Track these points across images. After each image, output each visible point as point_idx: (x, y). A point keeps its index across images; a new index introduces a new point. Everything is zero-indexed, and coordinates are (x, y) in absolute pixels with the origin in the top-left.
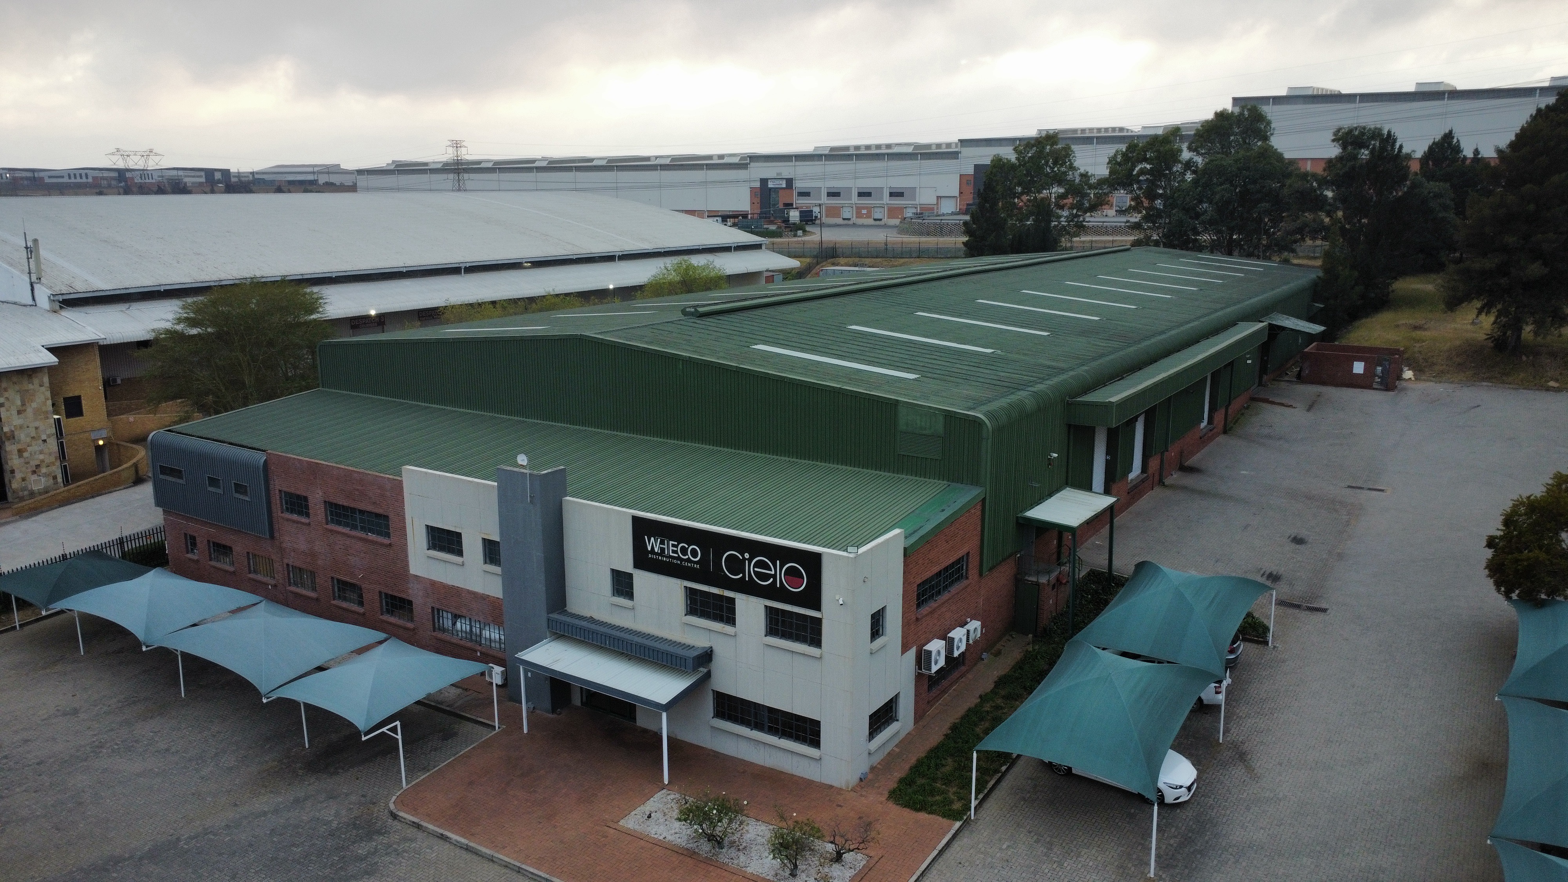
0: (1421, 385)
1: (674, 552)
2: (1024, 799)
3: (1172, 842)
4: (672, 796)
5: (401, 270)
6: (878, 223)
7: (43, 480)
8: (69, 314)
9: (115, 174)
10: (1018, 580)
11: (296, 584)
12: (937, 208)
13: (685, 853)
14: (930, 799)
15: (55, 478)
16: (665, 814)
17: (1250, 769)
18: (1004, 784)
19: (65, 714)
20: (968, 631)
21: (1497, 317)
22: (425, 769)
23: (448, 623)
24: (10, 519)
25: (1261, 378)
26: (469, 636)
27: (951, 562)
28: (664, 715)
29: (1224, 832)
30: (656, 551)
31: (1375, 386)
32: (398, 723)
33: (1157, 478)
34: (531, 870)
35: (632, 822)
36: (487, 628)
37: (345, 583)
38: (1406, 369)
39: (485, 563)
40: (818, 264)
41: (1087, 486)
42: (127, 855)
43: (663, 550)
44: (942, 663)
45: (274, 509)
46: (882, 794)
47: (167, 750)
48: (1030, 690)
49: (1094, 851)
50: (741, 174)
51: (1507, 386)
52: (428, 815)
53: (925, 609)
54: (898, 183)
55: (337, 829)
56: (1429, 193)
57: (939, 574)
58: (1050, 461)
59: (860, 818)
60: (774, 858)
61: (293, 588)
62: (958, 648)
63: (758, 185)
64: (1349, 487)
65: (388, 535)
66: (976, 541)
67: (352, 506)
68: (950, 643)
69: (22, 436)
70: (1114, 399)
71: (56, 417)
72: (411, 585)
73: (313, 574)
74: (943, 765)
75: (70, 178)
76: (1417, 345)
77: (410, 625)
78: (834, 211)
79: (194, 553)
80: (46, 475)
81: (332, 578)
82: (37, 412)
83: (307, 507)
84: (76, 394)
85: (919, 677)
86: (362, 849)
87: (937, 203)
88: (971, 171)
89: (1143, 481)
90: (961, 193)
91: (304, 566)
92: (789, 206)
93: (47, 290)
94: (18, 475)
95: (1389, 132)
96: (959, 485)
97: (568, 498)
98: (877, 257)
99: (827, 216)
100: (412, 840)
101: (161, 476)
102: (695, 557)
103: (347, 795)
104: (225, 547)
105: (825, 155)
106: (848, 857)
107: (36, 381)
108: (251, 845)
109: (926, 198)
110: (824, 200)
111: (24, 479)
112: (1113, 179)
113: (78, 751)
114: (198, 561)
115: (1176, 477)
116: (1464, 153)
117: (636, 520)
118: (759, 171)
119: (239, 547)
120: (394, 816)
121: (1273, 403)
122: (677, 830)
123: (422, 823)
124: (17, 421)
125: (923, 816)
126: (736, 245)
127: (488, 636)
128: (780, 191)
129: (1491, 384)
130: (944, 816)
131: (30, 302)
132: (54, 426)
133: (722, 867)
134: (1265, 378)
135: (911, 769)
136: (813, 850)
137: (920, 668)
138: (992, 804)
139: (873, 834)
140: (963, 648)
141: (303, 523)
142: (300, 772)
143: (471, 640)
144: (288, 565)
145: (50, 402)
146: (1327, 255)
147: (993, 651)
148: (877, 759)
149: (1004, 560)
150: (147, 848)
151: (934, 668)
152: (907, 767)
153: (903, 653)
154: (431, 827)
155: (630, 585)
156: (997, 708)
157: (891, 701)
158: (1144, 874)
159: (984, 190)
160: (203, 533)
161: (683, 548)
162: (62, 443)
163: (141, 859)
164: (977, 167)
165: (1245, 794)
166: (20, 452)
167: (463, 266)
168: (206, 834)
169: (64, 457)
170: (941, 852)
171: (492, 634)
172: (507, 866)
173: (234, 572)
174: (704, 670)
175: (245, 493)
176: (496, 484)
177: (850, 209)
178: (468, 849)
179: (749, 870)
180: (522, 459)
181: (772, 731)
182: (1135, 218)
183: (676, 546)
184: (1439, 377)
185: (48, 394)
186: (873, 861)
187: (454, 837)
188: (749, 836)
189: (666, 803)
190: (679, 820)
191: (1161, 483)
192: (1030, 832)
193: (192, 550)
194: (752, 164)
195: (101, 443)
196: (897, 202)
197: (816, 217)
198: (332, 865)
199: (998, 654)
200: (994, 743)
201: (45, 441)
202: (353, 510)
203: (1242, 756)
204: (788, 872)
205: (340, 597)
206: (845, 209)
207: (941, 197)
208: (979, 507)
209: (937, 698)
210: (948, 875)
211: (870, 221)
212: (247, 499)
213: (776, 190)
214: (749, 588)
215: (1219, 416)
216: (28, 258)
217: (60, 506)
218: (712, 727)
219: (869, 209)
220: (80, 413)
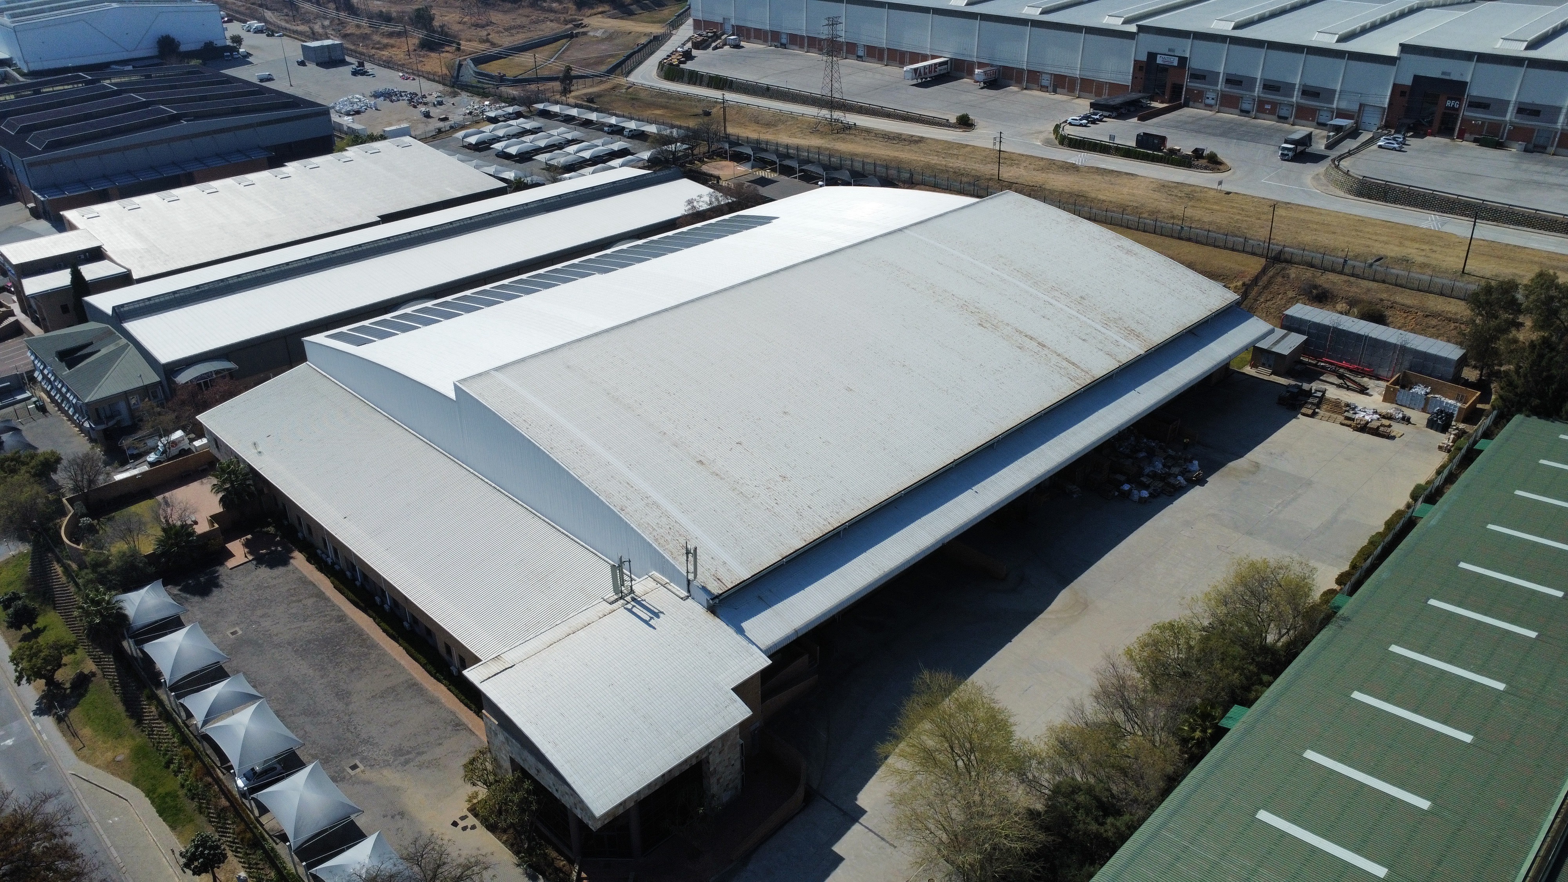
50: (1127, 44)
54: (1315, 82)
63: (1143, 58)
71: (741, 743)
80: (732, 789)
88: (1408, 81)
90: (1390, 104)
98: (1332, 271)
99: (1221, 105)
105: (1231, 38)
110: (1221, 86)
111: (719, 798)
118: (1149, 44)
126: (1214, 314)
128: (1170, 69)
132: (739, 751)
164: (1417, 78)
166: (718, 780)
177: (1251, 102)
194: (1141, 35)
201: (733, 764)
206: (1244, 100)
207: (1365, 105)
211: (1273, 118)
216: (687, 557)
219: (1275, 105)
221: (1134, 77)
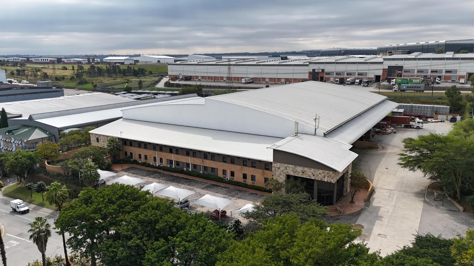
50: (306, 68)
88: (387, 68)
90: (383, 74)
118: (312, 67)
213: (318, 73)
221: (309, 76)
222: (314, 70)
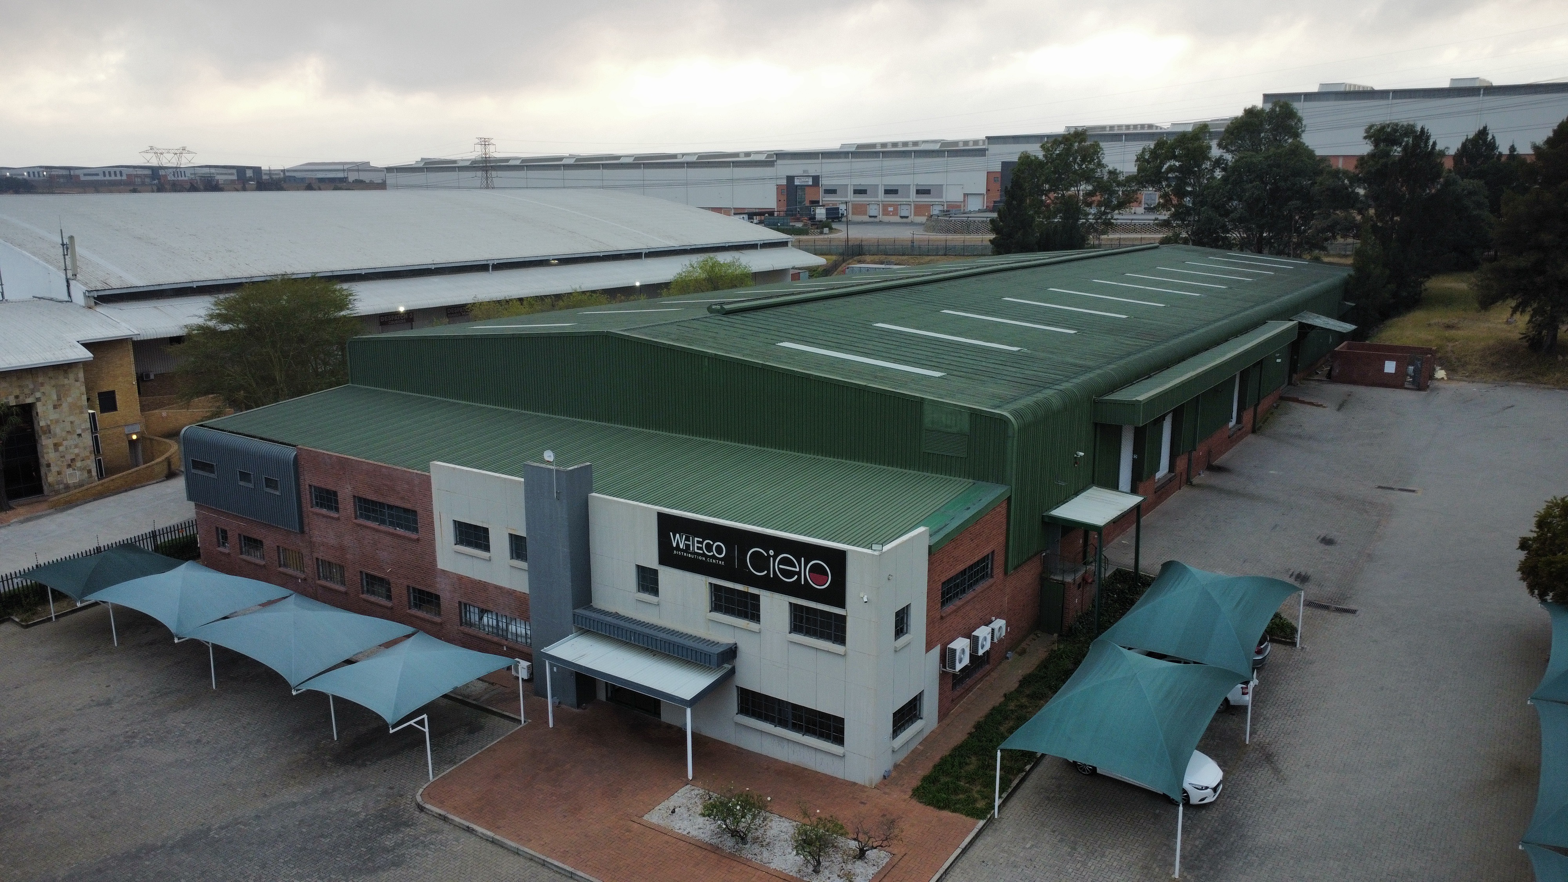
0: (1454, 385)
1: (699, 548)
2: (1048, 798)
3: (1197, 843)
4: (696, 792)
5: (430, 267)
6: (905, 220)
7: (78, 473)
8: (104, 310)
9: (148, 172)
10: (1043, 580)
11: (326, 578)
12: (964, 206)
13: (709, 848)
14: (953, 797)
15: (89, 472)
16: (689, 809)
17: (1277, 771)
18: (1029, 783)
19: (99, 704)
20: (993, 630)
21: (1532, 316)
22: (452, 762)
23: (475, 618)
24: (46, 512)
25: (1290, 377)
26: (495, 631)
27: (976, 560)
28: (689, 711)
29: (1250, 833)
30: (681, 547)
31: (1406, 386)
32: (425, 716)
33: (1184, 477)
34: (556, 863)
35: (655, 817)
36: (513, 623)
37: (373, 577)
38: (1438, 368)
39: (512, 558)
40: (844, 261)
41: (1113, 484)
42: (159, 844)
43: (688, 546)
44: (966, 661)
45: (304, 505)
46: (905, 792)
47: (199, 741)
48: (1055, 689)
49: (1118, 852)
50: (767, 171)
51: (1542, 386)
52: (455, 808)
53: (950, 608)
54: (924, 180)
55: (365, 821)
56: (1463, 190)
57: (963, 572)
58: (1076, 460)
59: (884, 815)
60: (798, 854)
61: (323, 582)
62: (983, 647)
63: (784, 182)
64: (1379, 487)
65: (416, 530)
66: (1002, 539)
67: (381, 500)
68: (975, 641)
69: (57, 430)
70: (1141, 398)
71: (91, 411)
72: (438, 579)
73: (342, 568)
74: (967, 764)
75: (105, 175)
76: (1450, 344)
77: (437, 619)
78: (860, 209)
79: (225, 546)
80: (81, 469)
81: (361, 572)
82: (73, 407)
83: (336, 502)
84: (111, 389)
85: (943, 675)
86: (389, 841)
87: (964, 201)
88: (998, 168)
89: (1170, 480)
90: (988, 190)
91: (332, 560)
92: (815, 203)
93: (82, 287)
94: (54, 469)
95: (1423, 129)
96: (984, 483)
97: (594, 494)
98: (903, 255)
99: (853, 214)
100: (437, 832)
101: (193, 471)
102: (720, 553)
103: (374, 787)
104: (256, 541)
105: (852, 153)
106: (871, 854)
107: (72, 376)
108: (280, 836)
109: (953, 195)
110: (851, 197)
111: (59, 473)
112: (1142, 177)
113: (112, 740)
114: (229, 554)
115: (1203, 478)
116: (1499, 150)
117: (661, 516)
118: (785, 169)
119: (270, 541)
120: (421, 809)
121: (1303, 402)
122: (701, 826)
123: (451, 816)
124: (53, 415)
125: (946, 814)
126: (762, 242)
127: (514, 630)
128: (807, 189)
129: (1524, 384)
130: (967, 815)
131: (66, 298)
132: (88, 420)
133: (746, 863)
134: (1295, 376)
135: (935, 767)
136: (836, 847)
137: (944, 667)
138: (1016, 803)
139: (896, 831)
140: (988, 646)
141: (333, 518)
142: (329, 764)
143: (498, 635)
144: (317, 559)
145: (85, 397)
146: (1358, 253)
147: (1018, 650)
148: (900, 757)
149: (1029, 559)
150: (178, 837)
151: (959, 667)
152: (931, 765)
153: (927, 651)
154: (457, 819)
155: (656, 581)
156: (1022, 707)
157: (915, 699)
158: (1169, 875)
159: (1012, 187)
160: (234, 527)
161: (708, 544)
162: (96, 437)
163: (173, 847)
164: (1004, 164)
165: (1272, 796)
166: (56, 446)
167: (491, 263)
168: (236, 824)
169: (98, 451)
170: (964, 851)
171: (519, 629)
172: (532, 859)
173: (264, 566)
174: (728, 667)
175: (276, 488)
176: (523, 480)
177: (876, 207)
178: (493, 842)
179: (773, 866)
180: (549, 455)
181: (796, 728)
182: (1164, 216)
183: (701, 543)
184: (1472, 377)
185: (83, 389)
186: (896, 860)
187: (479, 829)
188: (772, 832)
189: (690, 798)
190: (703, 815)
191: (1189, 482)
192: (1054, 832)
193: (224, 543)
194: (779, 162)
195: (134, 437)
196: (924, 199)
197: (842, 214)
198: (360, 856)
199: (1023, 653)
200: (1018, 742)
201: (79, 435)
202: (382, 505)
203: (1268, 758)
204: (811, 868)
205: (368, 591)
206: (871, 206)
207: (968, 194)
208: (1004, 505)
209: (961, 696)
210: (971, 873)
211: (897, 219)
212: (278, 493)
213: (803, 187)
214: (774, 585)
215: (1248, 416)
216: (64, 255)
217: (95, 500)
218: (736, 723)
219: (896, 206)
220: (114, 408)
221: (780, 202)
222: (790, 179)
